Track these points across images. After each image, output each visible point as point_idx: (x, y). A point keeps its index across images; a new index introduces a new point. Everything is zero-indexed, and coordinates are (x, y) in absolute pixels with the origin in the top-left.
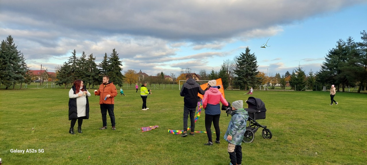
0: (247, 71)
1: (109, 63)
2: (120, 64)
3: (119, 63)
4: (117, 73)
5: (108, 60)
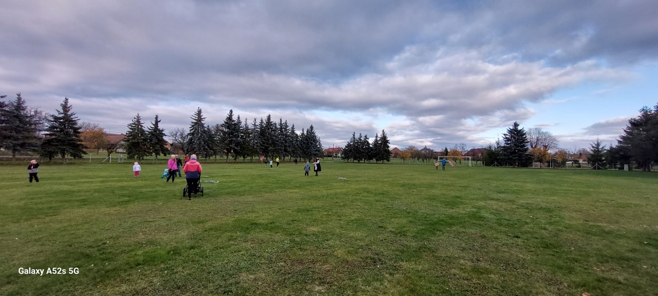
1: (379, 142)
2: (388, 142)
4: (386, 150)
5: (379, 139)
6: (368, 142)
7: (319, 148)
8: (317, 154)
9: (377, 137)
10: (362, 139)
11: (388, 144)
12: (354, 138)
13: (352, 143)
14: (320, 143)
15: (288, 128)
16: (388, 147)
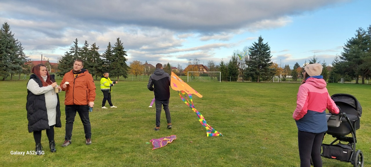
0: (260, 61)
1: (113, 53)
3: (124, 53)
4: (122, 64)
5: (112, 49)
6: (97, 54)
7: (20, 59)
9: (109, 46)
10: (90, 47)
11: (125, 56)
12: (76, 46)
13: (73, 54)
14: (21, 52)
16: (125, 60)
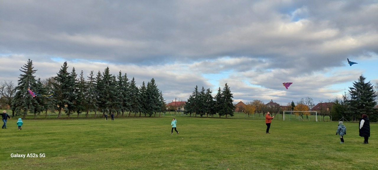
2: (231, 96)
4: (229, 104)
8: (159, 109)
9: (219, 90)
12: (197, 92)
14: (161, 97)
15: (127, 82)
16: (231, 101)
